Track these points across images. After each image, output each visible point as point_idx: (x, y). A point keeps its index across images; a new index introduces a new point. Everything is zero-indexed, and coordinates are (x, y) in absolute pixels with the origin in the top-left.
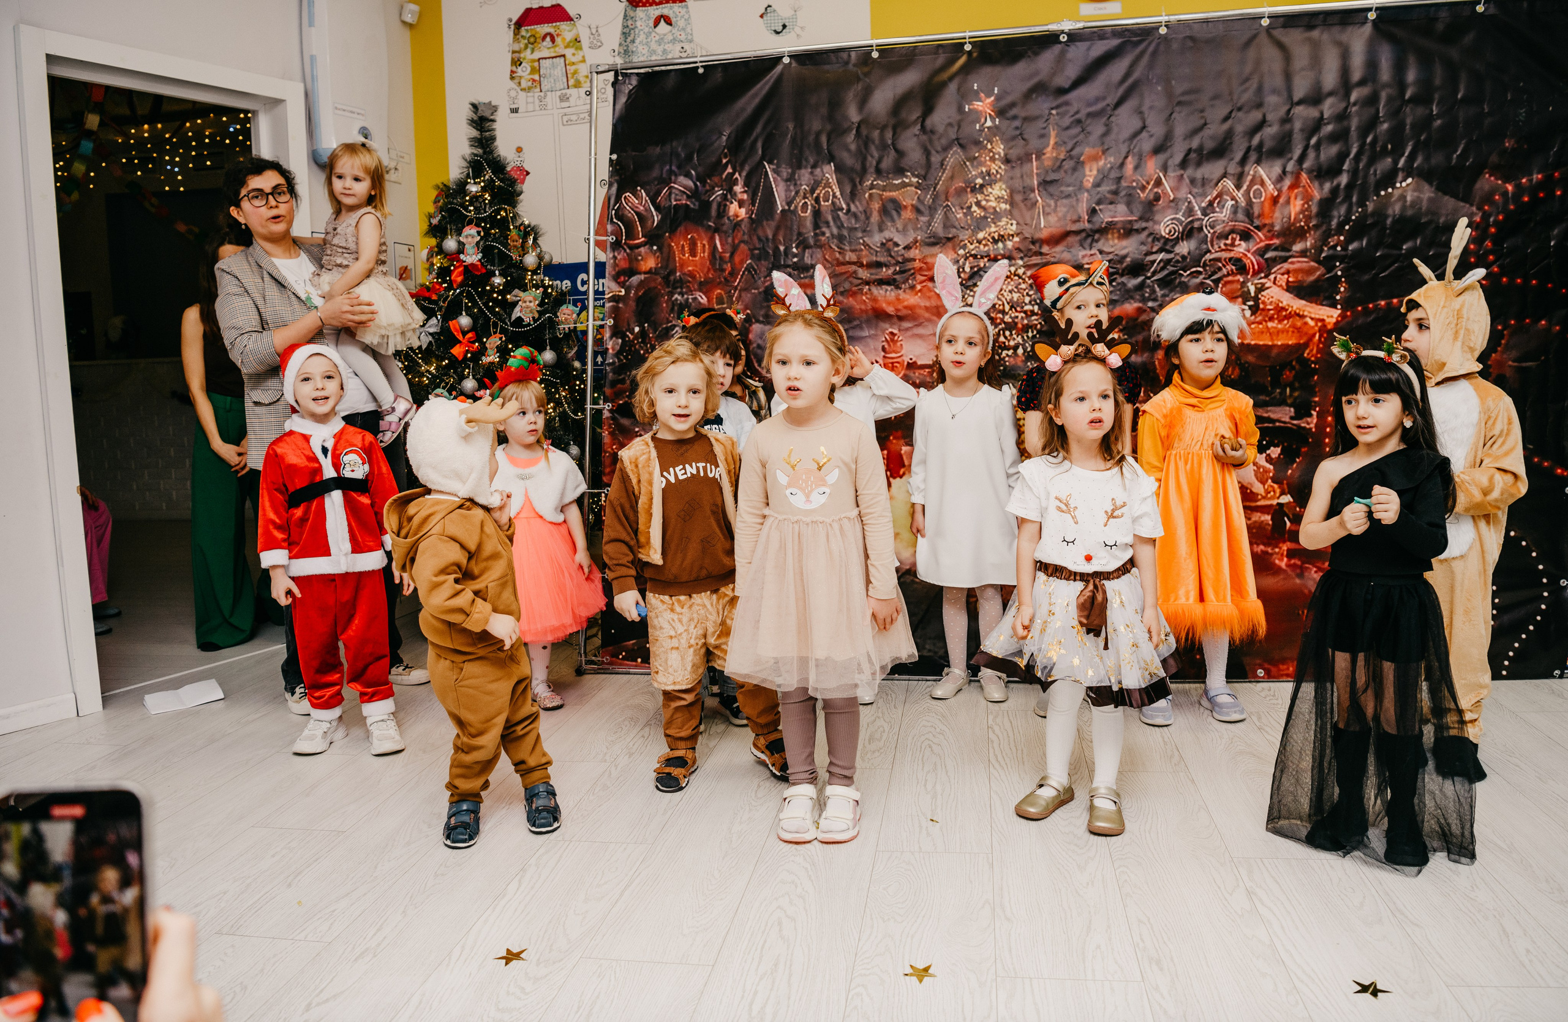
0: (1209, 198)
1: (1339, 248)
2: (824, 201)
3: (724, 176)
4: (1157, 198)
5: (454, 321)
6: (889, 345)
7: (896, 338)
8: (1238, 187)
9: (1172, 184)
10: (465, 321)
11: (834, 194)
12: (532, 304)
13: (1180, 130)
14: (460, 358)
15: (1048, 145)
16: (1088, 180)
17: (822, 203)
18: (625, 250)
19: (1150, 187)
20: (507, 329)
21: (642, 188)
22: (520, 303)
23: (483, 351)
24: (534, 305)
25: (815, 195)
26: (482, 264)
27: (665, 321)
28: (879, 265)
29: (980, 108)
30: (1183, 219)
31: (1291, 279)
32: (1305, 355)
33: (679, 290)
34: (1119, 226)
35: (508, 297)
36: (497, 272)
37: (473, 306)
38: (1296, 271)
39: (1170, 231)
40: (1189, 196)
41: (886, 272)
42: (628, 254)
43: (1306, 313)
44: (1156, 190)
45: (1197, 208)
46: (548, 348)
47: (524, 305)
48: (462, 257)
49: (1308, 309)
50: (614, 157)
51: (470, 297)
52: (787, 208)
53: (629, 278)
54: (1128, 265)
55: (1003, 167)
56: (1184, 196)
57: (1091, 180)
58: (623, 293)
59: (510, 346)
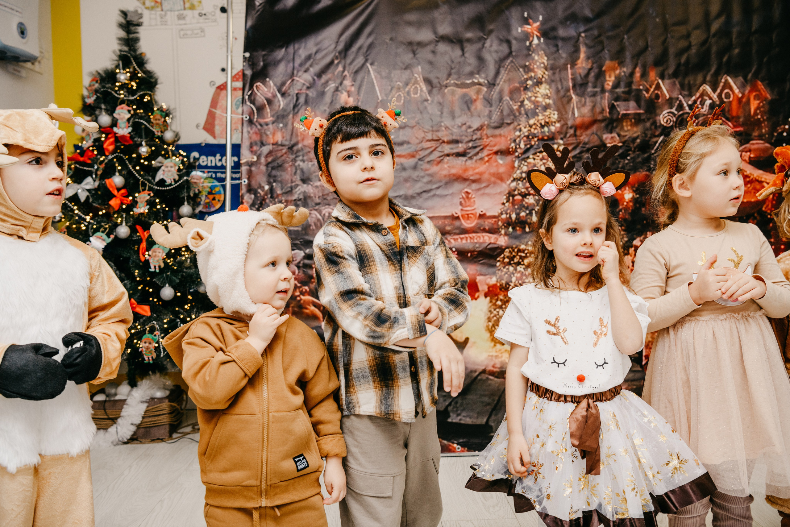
0: (694, 98)
1: (785, 134)
2: (414, 94)
3: (336, 73)
4: (657, 97)
5: (110, 180)
6: (465, 202)
7: (470, 196)
8: (714, 91)
9: (668, 88)
10: (118, 180)
11: (422, 90)
12: (173, 169)
13: (672, 51)
14: (116, 209)
15: (578, 58)
16: (608, 84)
17: (413, 96)
18: (256, 126)
19: (652, 90)
20: (154, 188)
21: (270, 79)
22: (163, 168)
23: (134, 203)
24: (174, 170)
25: (407, 89)
26: (131, 136)
27: (290, 181)
28: (456, 142)
29: (530, 30)
30: (676, 112)
31: (752, 156)
32: (764, 209)
33: (301, 158)
34: (631, 117)
35: (153, 162)
36: (144, 143)
37: (124, 169)
38: (756, 150)
39: (667, 121)
40: (680, 96)
41: (460, 148)
42: (259, 130)
43: (763, 180)
44: (656, 92)
45: (685, 105)
46: (186, 203)
47: (166, 169)
48: (115, 129)
49: (765, 176)
50: (247, 55)
51: (121, 162)
52: (385, 98)
53: (261, 147)
54: (638, 145)
55: (546, 73)
56: (676, 96)
57: (611, 84)
58: (255, 159)
59: (157, 200)
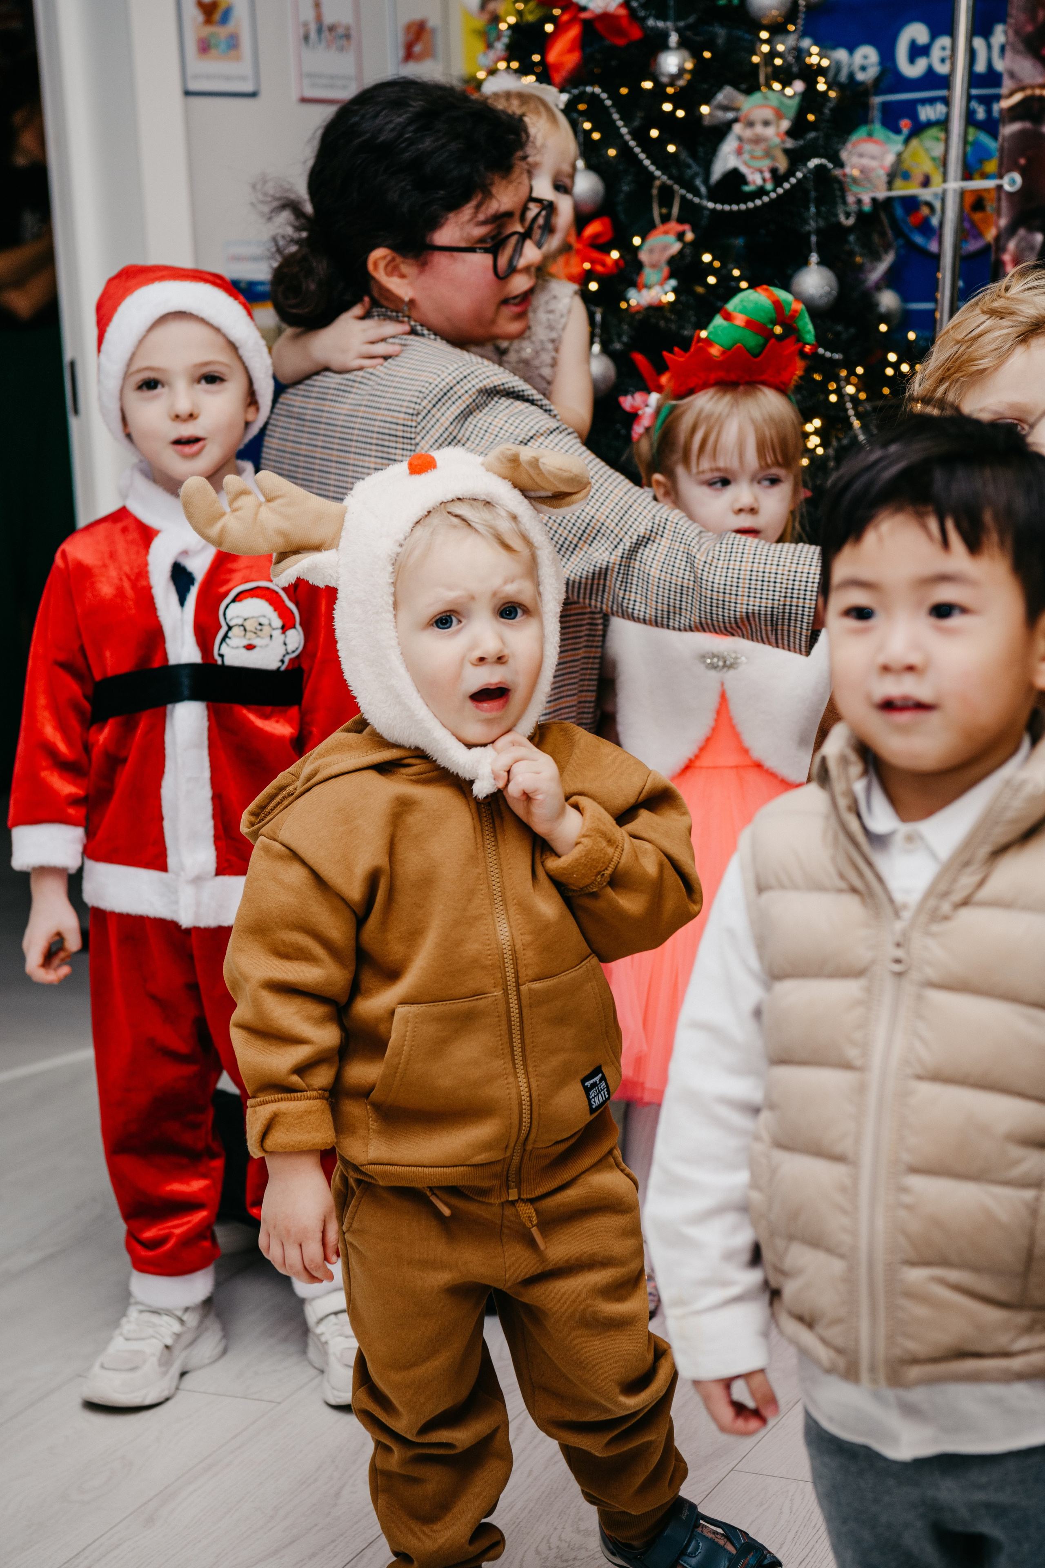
20: (701, 208)
22: (737, 128)
26: (632, 12)
35: (705, 109)
36: (674, 39)
37: (605, 143)
46: (816, 256)
47: (748, 133)
59: (707, 258)
